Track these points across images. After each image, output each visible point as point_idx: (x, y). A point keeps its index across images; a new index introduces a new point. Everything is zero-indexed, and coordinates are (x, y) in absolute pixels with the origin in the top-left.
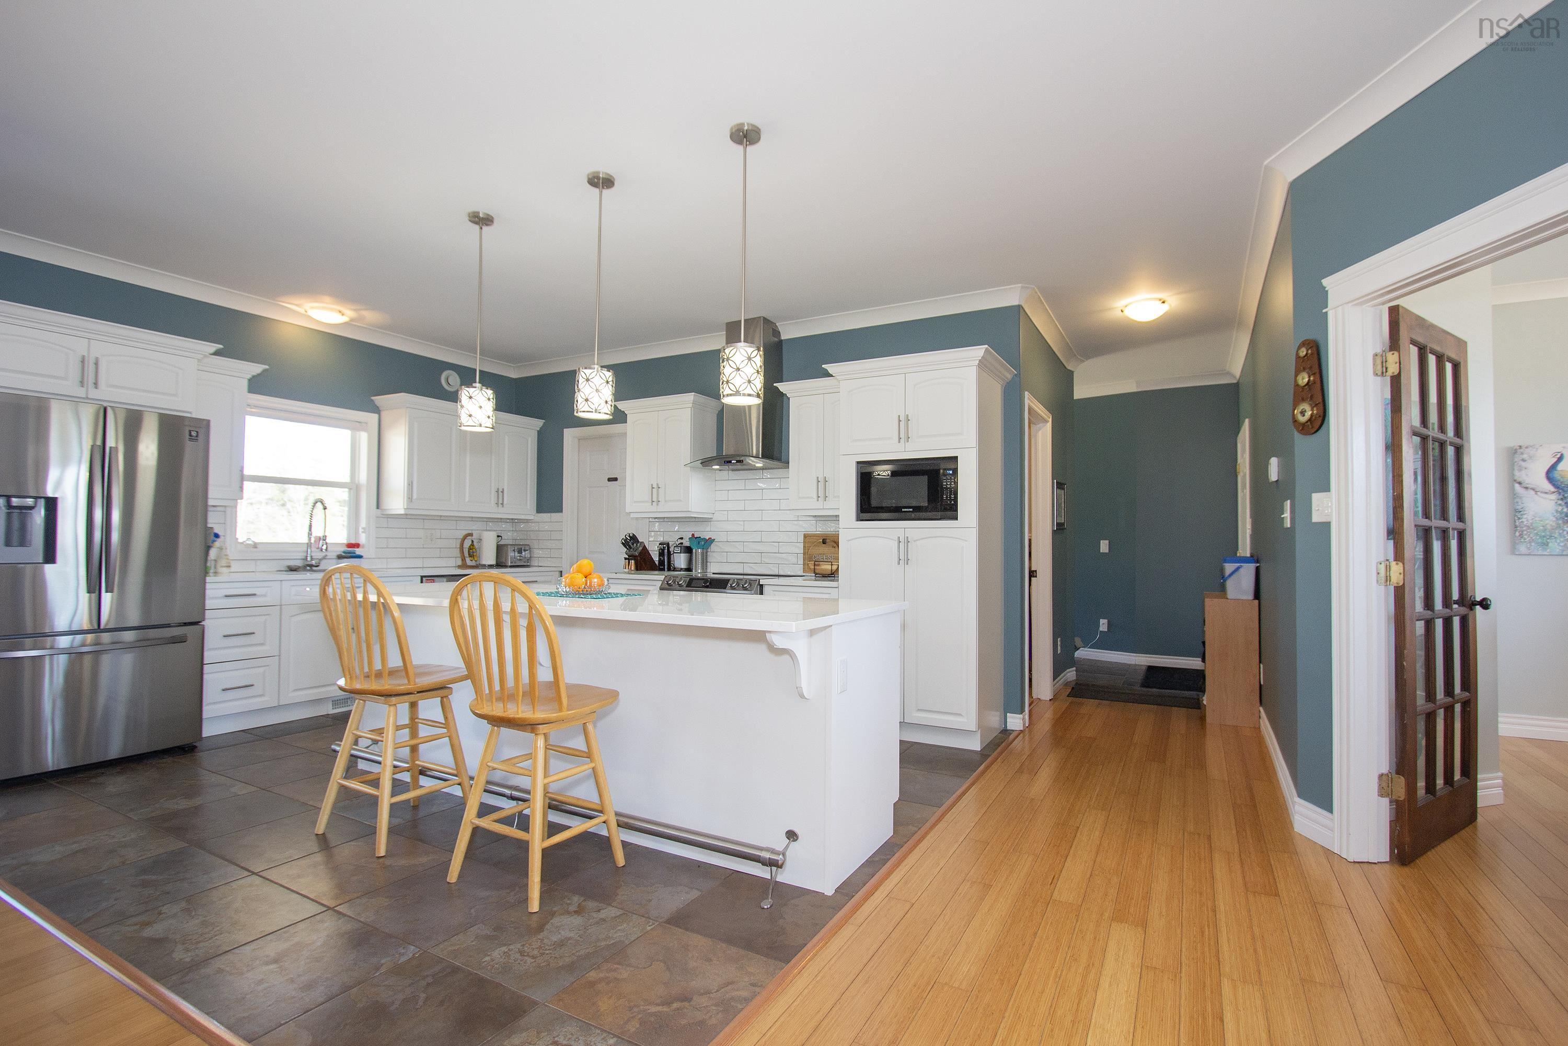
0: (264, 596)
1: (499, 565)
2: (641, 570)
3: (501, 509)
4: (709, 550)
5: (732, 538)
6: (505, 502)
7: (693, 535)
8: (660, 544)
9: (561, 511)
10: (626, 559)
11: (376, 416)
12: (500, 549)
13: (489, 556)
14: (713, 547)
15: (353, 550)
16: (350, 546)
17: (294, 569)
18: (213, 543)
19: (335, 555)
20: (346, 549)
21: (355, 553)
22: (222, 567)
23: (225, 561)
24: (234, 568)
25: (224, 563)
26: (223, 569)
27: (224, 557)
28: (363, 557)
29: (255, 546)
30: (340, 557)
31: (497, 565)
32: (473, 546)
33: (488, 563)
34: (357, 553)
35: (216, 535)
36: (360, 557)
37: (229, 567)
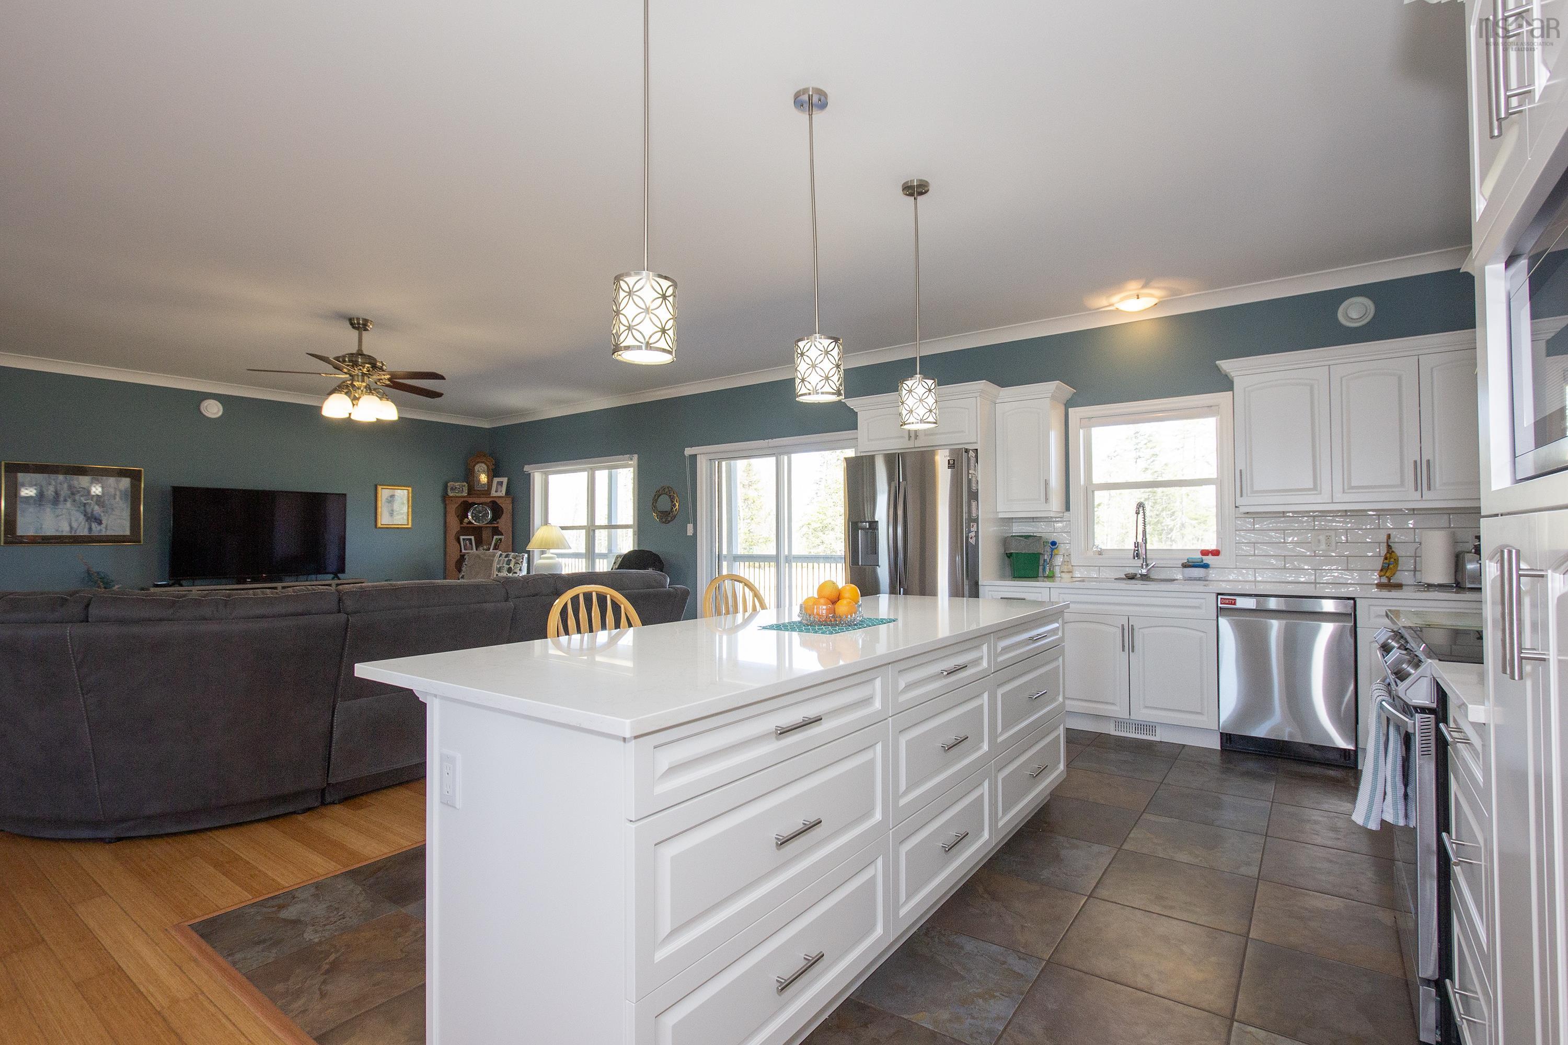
3: (1426, 495)
11: (1227, 394)
13: (1439, 573)
15: (1204, 557)
16: (1205, 553)
17: (1131, 577)
18: (1052, 550)
19: (1179, 563)
20: (1199, 556)
21: (1202, 562)
22: (1063, 572)
23: (1066, 566)
24: (1077, 574)
25: (1065, 568)
26: (1063, 575)
27: (1066, 563)
28: (1211, 566)
29: (1100, 553)
30: (1185, 566)
31: (1457, 586)
32: (1391, 554)
33: (1437, 581)
34: (1205, 562)
35: (1054, 543)
36: (1206, 566)
37: (1071, 572)
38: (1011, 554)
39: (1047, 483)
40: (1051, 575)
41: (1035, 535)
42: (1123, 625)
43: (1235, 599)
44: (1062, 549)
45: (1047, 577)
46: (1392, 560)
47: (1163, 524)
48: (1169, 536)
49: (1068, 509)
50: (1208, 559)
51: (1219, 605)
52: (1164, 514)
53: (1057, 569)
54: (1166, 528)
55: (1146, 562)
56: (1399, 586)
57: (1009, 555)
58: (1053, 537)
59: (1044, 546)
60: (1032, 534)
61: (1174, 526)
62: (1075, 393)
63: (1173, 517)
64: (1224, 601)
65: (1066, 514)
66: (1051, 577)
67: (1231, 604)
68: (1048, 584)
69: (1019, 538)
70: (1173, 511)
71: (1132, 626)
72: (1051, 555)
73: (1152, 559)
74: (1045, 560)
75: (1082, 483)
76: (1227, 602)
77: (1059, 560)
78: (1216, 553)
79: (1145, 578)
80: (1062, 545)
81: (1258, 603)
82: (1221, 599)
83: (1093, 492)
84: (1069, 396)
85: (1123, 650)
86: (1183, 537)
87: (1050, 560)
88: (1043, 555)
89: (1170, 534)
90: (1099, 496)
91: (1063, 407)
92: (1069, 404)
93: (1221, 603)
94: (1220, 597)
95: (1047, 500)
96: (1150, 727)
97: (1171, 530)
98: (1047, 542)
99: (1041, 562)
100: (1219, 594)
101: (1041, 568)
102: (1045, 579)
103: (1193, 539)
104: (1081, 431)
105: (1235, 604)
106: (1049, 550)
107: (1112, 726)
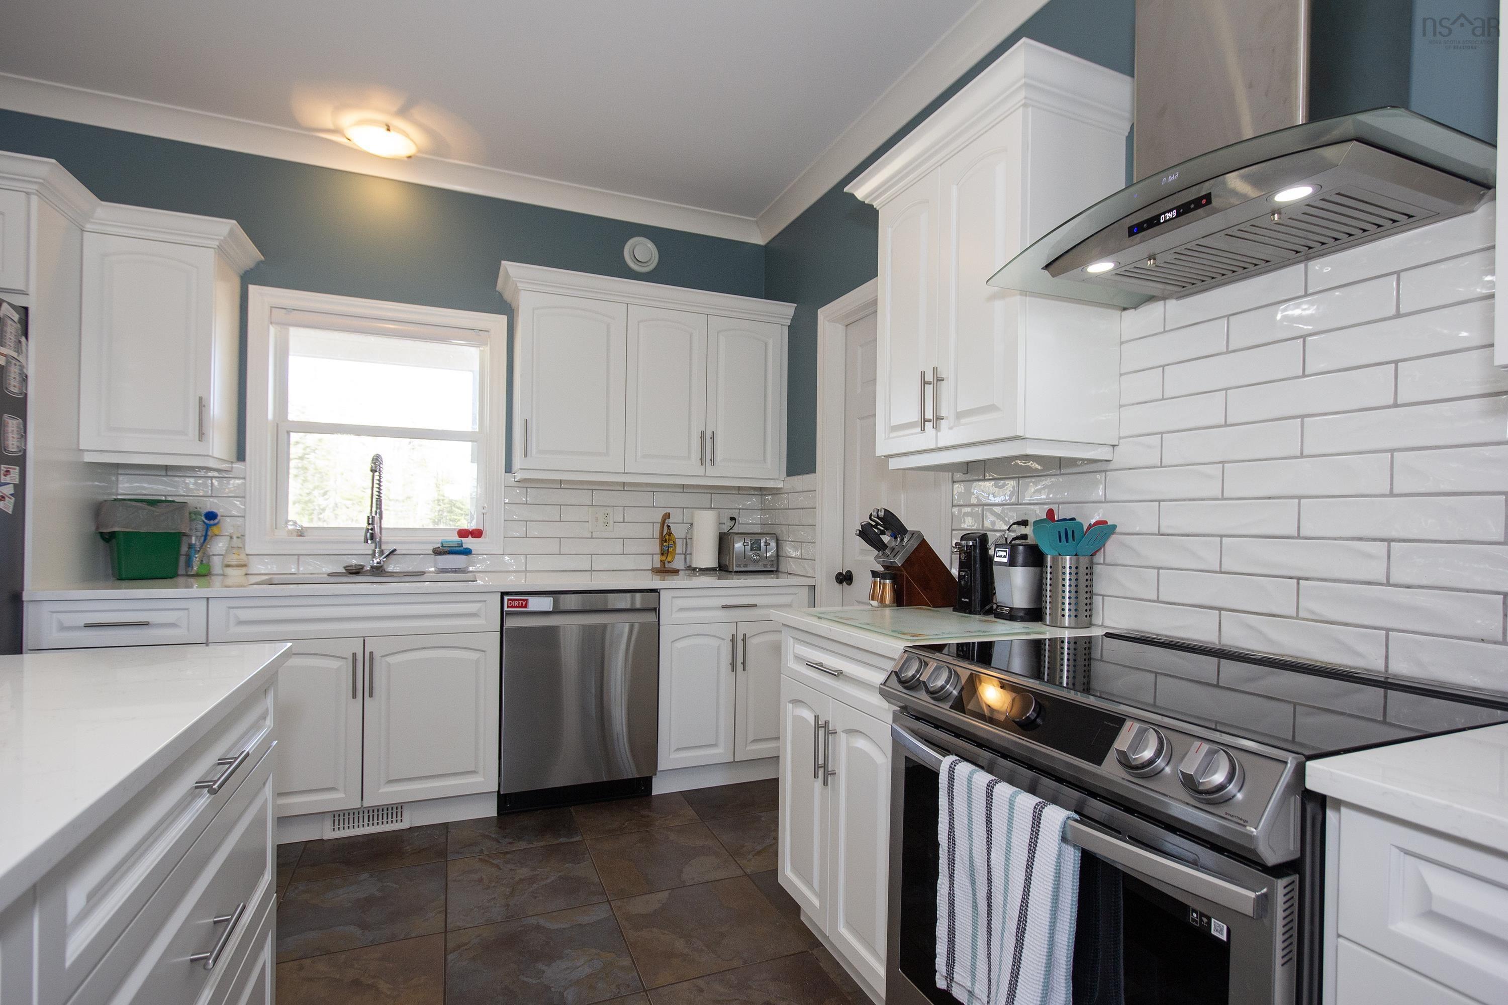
0: (173, 625)
1: (722, 568)
2: (910, 604)
3: (710, 471)
4: (1099, 558)
5: (1173, 521)
6: (719, 457)
7: (1050, 513)
8: (962, 538)
9: (814, 471)
10: (875, 574)
11: (503, 319)
12: (724, 541)
13: (706, 556)
14: (1112, 549)
15: (464, 540)
16: (463, 533)
17: (355, 571)
18: (208, 527)
19: (429, 548)
20: (456, 538)
21: (462, 546)
22: (228, 566)
23: (235, 557)
24: (261, 567)
25: (233, 559)
26: (229, 571)
27: (235, 551)
28: (473, 553)
29: (301, 533)
30: (438, 552)
31: (720, 570)
32: (670, 535)
33: (704, 566)
34: (465, 546)
35: (211, 516)
36: (467, 552)
37: (245, 566)
38: (113, 535)
39: (202, 405)
40: (204, 572)
41: (170, 499)
42: (354, 655)
43: (526, 600)
44: (227, 526)
45: (197, 575)
46: (671, 542)
47: (314, 503)
48: (321, 516)
49: (241, 456)
50: (469, 542)
51: (506, 609)
52: (316, 493)
53: (216, 562)
54: (317, 508)
55: (380, 547)
56: (676, 572)
57: (108, 538)
58: (210, 505)
59: (191, 520)
60: (163, 498)
61: (327, 506)
62: (262, 262)
63: (326, 497)
64: (513, 603)
65: (238, 466)
66: (205, 574)
67: (522, 607)
68: (196, 590)
69: (133, 503)
70: (326, 490)
71: (371, 653)
72: (206, 536)
73: (387, 543)
74: (190, 546)
75: (270, 416)
76: (516, 603)
77: (219, 546)
78: (477, 534)
79: (378, 571)
80: (228, 519)
81: (556, 603)
82: (509, 600)
83: (288, 433)
84: (249, 264)
85: (354, 696)
86: (336, 518)
87: (202, 545)
88: (190, 536)
89: (321, 514)
90: (298, 443)
91: (236, 283)
92: (249, 278)
93: (508, 607)
94: (506, 598)
95: (201, 435)
96: (395, 810)
97: (324, 510)
98: (197, 513)
99: (184, 549)
100: (503, 594)
101: (182, 559)
102: (192, 580)
103: (347, 520)
104: (272, 329)
105: (526, 606)
106: (200, 526)
107: (328, 824)
